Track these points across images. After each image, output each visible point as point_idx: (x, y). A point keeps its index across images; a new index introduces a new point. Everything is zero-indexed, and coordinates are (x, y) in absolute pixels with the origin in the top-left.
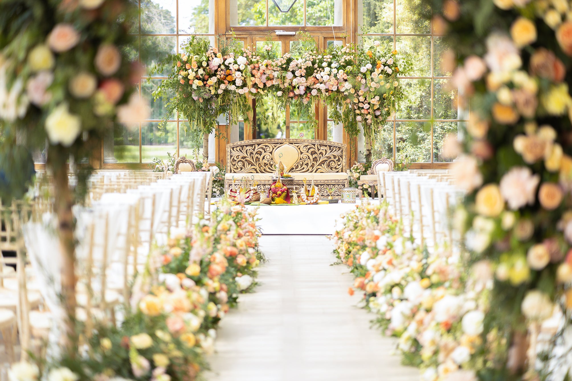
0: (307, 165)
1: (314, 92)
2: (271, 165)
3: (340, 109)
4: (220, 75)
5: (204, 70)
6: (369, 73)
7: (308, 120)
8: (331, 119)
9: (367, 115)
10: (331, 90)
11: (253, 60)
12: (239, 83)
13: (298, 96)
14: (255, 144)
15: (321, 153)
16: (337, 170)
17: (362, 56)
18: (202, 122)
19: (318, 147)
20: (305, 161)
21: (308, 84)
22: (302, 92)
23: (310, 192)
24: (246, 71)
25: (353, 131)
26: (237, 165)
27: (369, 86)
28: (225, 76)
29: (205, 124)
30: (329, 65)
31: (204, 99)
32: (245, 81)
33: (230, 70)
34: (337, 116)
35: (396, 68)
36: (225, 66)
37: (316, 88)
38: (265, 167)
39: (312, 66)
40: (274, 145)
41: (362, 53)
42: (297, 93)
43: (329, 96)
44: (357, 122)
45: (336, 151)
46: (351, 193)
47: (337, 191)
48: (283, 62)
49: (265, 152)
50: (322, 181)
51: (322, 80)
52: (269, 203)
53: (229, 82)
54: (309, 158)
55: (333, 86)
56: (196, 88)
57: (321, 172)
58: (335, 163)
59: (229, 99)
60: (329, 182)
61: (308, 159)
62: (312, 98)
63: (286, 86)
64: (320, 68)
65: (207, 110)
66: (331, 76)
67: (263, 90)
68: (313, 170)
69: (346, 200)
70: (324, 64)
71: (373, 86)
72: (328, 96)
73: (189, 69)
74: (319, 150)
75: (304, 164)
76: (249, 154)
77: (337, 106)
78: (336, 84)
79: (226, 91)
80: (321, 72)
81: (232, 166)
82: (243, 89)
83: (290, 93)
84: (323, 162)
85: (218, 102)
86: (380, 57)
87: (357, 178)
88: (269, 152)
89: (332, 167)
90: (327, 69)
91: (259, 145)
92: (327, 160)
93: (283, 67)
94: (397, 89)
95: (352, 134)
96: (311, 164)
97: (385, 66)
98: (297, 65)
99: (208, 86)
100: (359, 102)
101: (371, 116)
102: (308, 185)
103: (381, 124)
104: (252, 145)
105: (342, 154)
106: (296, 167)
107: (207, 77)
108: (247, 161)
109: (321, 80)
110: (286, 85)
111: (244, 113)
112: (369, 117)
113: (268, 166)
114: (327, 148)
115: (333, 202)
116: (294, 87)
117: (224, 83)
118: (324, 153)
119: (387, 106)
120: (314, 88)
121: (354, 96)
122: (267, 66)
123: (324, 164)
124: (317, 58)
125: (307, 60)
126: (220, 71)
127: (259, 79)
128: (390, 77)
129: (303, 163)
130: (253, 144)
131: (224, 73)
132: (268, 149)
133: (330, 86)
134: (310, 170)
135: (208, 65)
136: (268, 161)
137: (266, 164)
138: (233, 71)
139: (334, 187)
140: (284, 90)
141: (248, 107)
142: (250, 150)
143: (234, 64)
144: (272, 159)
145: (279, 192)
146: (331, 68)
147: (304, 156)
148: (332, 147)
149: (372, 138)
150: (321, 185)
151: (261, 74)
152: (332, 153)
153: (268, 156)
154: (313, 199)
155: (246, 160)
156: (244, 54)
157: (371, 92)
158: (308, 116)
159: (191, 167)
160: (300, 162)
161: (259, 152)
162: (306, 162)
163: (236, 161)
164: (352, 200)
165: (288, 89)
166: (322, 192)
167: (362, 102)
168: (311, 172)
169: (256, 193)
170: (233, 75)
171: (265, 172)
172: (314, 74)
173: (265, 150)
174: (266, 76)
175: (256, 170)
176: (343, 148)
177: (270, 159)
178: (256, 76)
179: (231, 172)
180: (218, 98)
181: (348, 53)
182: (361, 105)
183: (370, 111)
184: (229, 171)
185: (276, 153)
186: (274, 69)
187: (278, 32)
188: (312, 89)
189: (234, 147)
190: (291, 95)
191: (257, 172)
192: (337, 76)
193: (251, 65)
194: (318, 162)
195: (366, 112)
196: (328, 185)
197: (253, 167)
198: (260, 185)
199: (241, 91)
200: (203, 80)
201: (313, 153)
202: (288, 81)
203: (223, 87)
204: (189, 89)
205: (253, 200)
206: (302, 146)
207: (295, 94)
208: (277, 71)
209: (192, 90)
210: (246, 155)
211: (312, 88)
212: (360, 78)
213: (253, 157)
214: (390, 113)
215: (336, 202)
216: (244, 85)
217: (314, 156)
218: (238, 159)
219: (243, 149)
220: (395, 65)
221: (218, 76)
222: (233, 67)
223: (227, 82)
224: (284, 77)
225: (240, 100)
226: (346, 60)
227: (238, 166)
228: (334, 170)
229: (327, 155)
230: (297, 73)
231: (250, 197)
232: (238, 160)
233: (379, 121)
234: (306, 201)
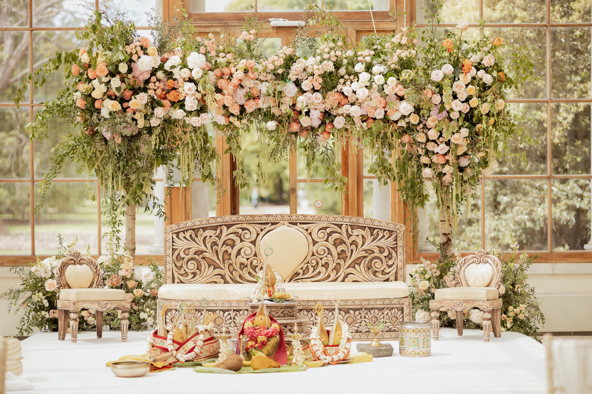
0: (326, 266)
1: (339, 122)
2: (254, 268)
3: (390, 156)
4: (155, 90)
5: (123, 81)
6: (447, 81)
7: (328, 177)
8: (371, 175)
9: (443, 165)
10: (372, 118)
11: (220, 60)
12: (191, 104)
13: (307, 130)
14: (221, 226)
15: (353, 243)
16: (387, 277)
17: (431, 51)
18: (120, 182)
19: (347, 229)
20: (321, 259)
21: (328, 107)
22: (316, 123)
23: (332, 335)
24: (205, 82)
25: (414, 197)
26: (185, 267)
27: (448, 108)
28: (164, 93)
29: (127, 185)
30: (369, 68)
31: (124, 137)
32: (204, 101)
33: (175, 80)
34: (384, 168)
35: (500, 73)
36: (165, 72)
37: (342, 115)
38: (241, 272)
39: (334, 70)
40: (260, 226)
41: (431, 46)
42: (305, 125)
43: (369, 129)
44: (423, 180)
45: (384, 239)
46: (421, 335)
47: (387, 321)
48: (278, 64)
49: (242, 241)
50: (357, 303)
51: (354, 99)
52: (236, 368)
53: (173, 104)
54: (330, 253)
55: (376, 110)
56: (107, 116)
57: (353, 281)
58: (382, 262)
59: (174, 138)
60: (372, 303)
61: (328, 254)
62: (336, 133)
63: (284, 112)
64: (350, 76)
65: (131, 159)
66: (372, 90)
67: (240, 119)
68: (337, 276)
69: (410, 349)
70: (359, 67)
71: (457, 109)
72: (366, 128)
73: (95, 79)
74: (349, 236)
75: (320, 265)
76: (209, 246)
77: (384, 150)
78: (383, 105)
79: (168, 121)
80: (351, 82)
81: (176, 269)
82: (199, 116)
83: (293, 123)
84: (357, 262)
85: (151, 142)
86: (467, 52)
87: (425, 291)
88: (249, 240)
89: (377, 270)
90: (364, 77)
91: (229, 226)
92: (366, 257)
93: (278, 74)
94: (502, 114)
95: (414, 203)
96: (335, 264)
97: (478, 69)
98: (304, 70)
99: (132, 112)
100: (428, 140)
101: (452, 168)
102: (327, 310)
103: (470, 184)
104: (215, 228)
105: (396, 244)
106: (304, 271)
107: (128, 93)
108: (207, 259)
109: (352, 98)
110: (285, 109)
111: (203, 164)
112: (447, 169)
113: (247, 270)
114: (366, 233)
115: (381, 354)
116: (300, 113)
117: (161, 105)
118: (360, 241)
119: (482, 149)
120: (339, 115)
121: (418, 128)
122: (246, 71)
123: (359, 264)
124: (344, 56)
125: (324, 59)
126: (154, 83)
127: (230, 98)
128: (489, 91)
129: (317, 263)
130: (217, 226)
131: (162, 87)
132: (247, 236)
133: (371, 110)
134: (333, 276)
135: (130, 70)
136: (248, 259)
137: (243, 266)
138: (181, 81)
139: (380, 313)
140: (280, 118)
141: (211, 152)
142: (211, 237)
143: (181, 69)
144: (255, 255)
145: (262, 338)
146: (371, 73)
147: (320, 248)
148: (375, 231)
149: (451, 212)
150: (355, 310)
151: (234, 86)
152: (375, 243)
153: (247, 248)
154: (337, 353)
155: (203, 258)
156: (201, 48)
157: (451, 120)
158: (328, 168)
159: (92, 273)
160: (313, 261)
161: (229, 242)
162: (324, 261)
163: (183, 259)
164: (424, 350)
165: (289, 117)
166: (357, 325)
167: (434, 141)
168: (335, 280)
169: (212, 338)
170: (180, 90)
171: (241, 281)
172: (339, 87)
173: (242, 237)
174: (244, 91)
175: (223, 277)
176: (398, 232)
177: (252, 255)
178: (225, 92)
179: (173, 282)
180: (151, 136)
181: (405, 45)
182: (430, 146)
183: (451, 158)
184: (169, 280)
185: (264, 243)
186: (261, 77)
187: (275, 22)
188: (335, 116)
189: (180, 232)
190: (295, 127)
191: (226, 282)
192: (383, 89)
193: (215, 71)
194: (347, 261)
195: (442, 161)
196: (370, 310)
197: (217, 271)
198: (228, 310)
199: (194, 121)
200: (122, 100)
201: (338, 242)
202: (287, 101)
203: (160, 112)
204: (95, 117)
205: (202, 355)
206: (314, 228)
207: (302, 126)
208: (266, 81)
209: (99, 120)
210: (204, 248)
211: (335, 114)
212: (430, 92)
213: (217, 252)
214: (487, 162)
215: (388, 352)
216: (202, 109)
217: (340, 248)
218: (187, 255)
219: (196, 236)
220: (497, 67)
221: (151, 92)
222: (180, 74)
223: (169, 103)
224: (280, 92)
225: (194, 138)
226: (401, 59)
227: (187, 270)
228: (380, 275)
229: (365, 247)
230: (306, 85)
231: (196, 350)
232: (187, 258)
233: (466, 178)
234: (323, 356)
